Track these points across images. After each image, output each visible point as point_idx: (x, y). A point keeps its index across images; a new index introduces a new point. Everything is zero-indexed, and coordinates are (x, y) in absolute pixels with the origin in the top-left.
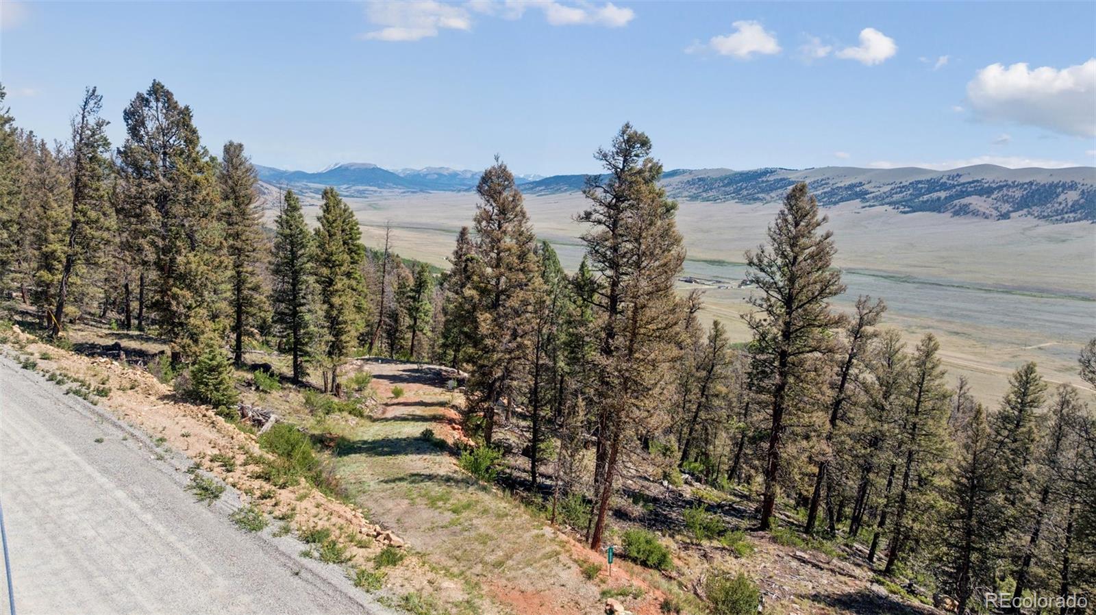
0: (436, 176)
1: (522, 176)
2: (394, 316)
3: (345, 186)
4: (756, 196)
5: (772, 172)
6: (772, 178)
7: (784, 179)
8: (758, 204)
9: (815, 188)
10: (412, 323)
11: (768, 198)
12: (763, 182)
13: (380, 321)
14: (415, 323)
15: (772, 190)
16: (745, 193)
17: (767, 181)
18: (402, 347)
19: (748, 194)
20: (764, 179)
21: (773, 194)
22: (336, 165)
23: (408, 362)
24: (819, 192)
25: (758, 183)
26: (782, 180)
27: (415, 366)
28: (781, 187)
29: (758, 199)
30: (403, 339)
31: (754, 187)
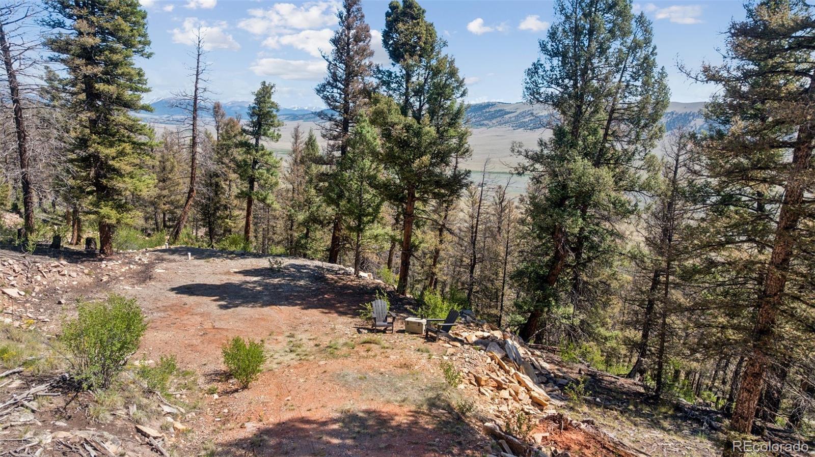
0: (239, 108)
1: (306, 108)
2: (213, 182)
3: (166, 116)
4: (482, 122)
5: (492, 105)
6: (492, 110)
7: (501, 110)
8: (484, 128)
9: (524, 117)
10: (245, 186)
11: (490, 124)
12: (486, 112)
13: (191, 190)
14: (252, 188)
15: (493, 118)
16: (474, 120)
17: (489, 112)
18: (228, 231)
19: (476, 122)
20: (487, 110)
21: (494, 121)
22: (158, 99)
23: (244, 254)
24: (527, 120)
25: (483, 113)
26: (500, 111)
27: (264, 263)
28: (499, 116)
29: (483, 125)
30: (230, 216)
31: (480, 116)
